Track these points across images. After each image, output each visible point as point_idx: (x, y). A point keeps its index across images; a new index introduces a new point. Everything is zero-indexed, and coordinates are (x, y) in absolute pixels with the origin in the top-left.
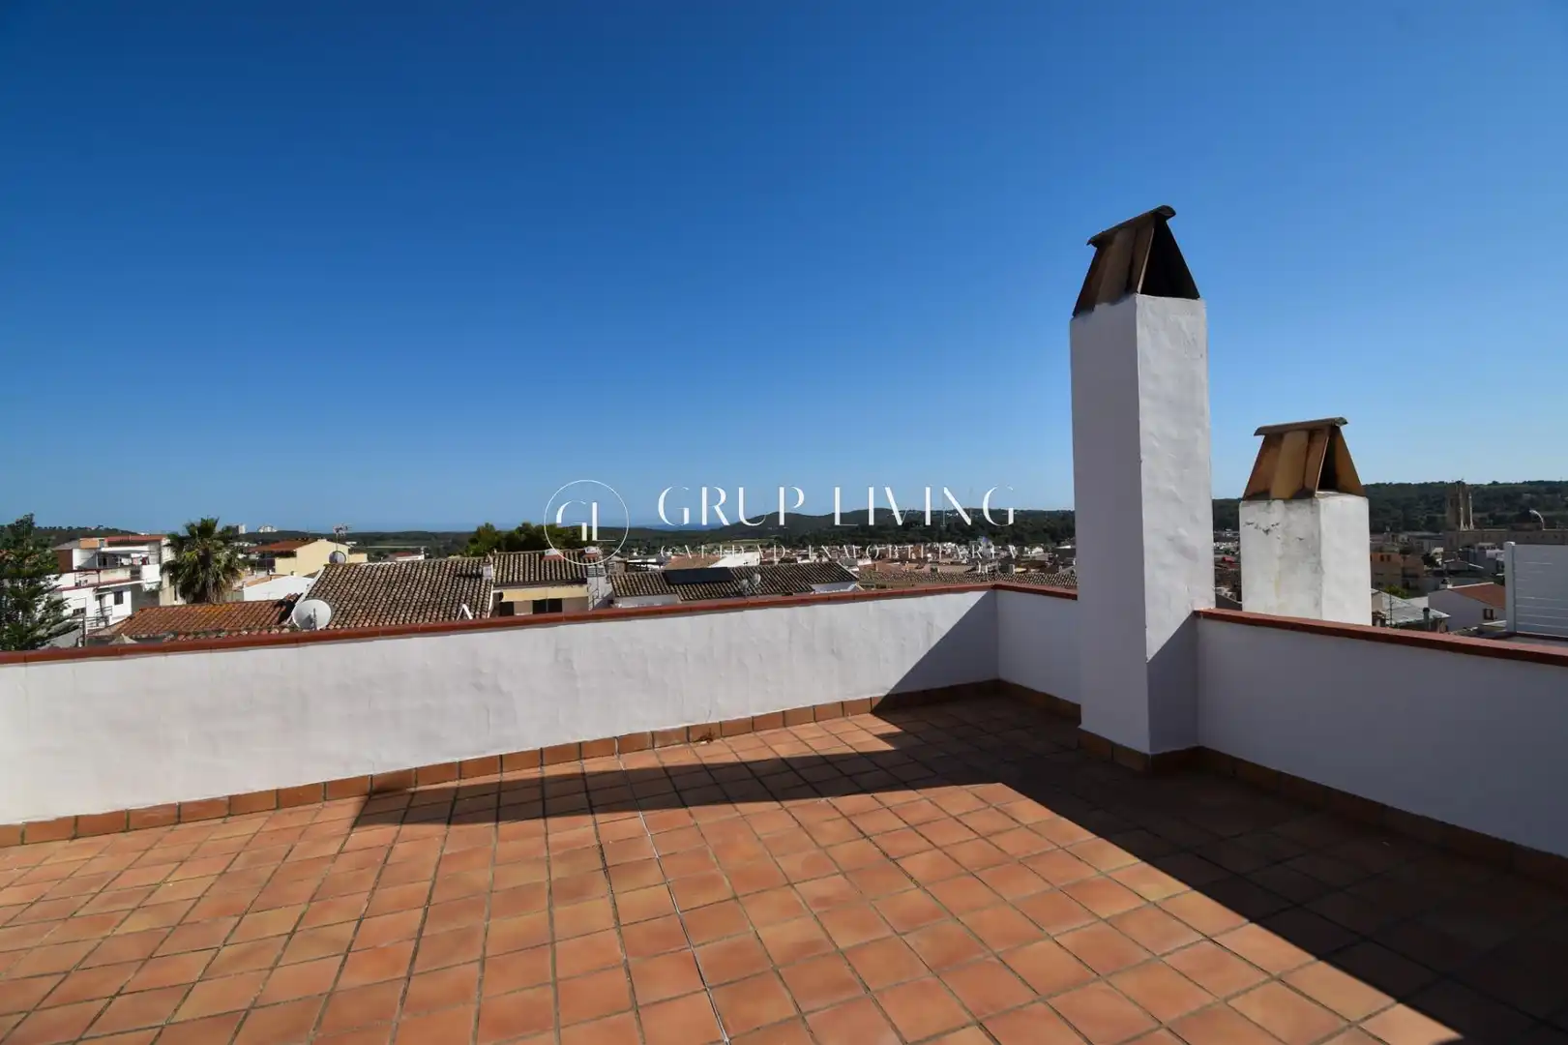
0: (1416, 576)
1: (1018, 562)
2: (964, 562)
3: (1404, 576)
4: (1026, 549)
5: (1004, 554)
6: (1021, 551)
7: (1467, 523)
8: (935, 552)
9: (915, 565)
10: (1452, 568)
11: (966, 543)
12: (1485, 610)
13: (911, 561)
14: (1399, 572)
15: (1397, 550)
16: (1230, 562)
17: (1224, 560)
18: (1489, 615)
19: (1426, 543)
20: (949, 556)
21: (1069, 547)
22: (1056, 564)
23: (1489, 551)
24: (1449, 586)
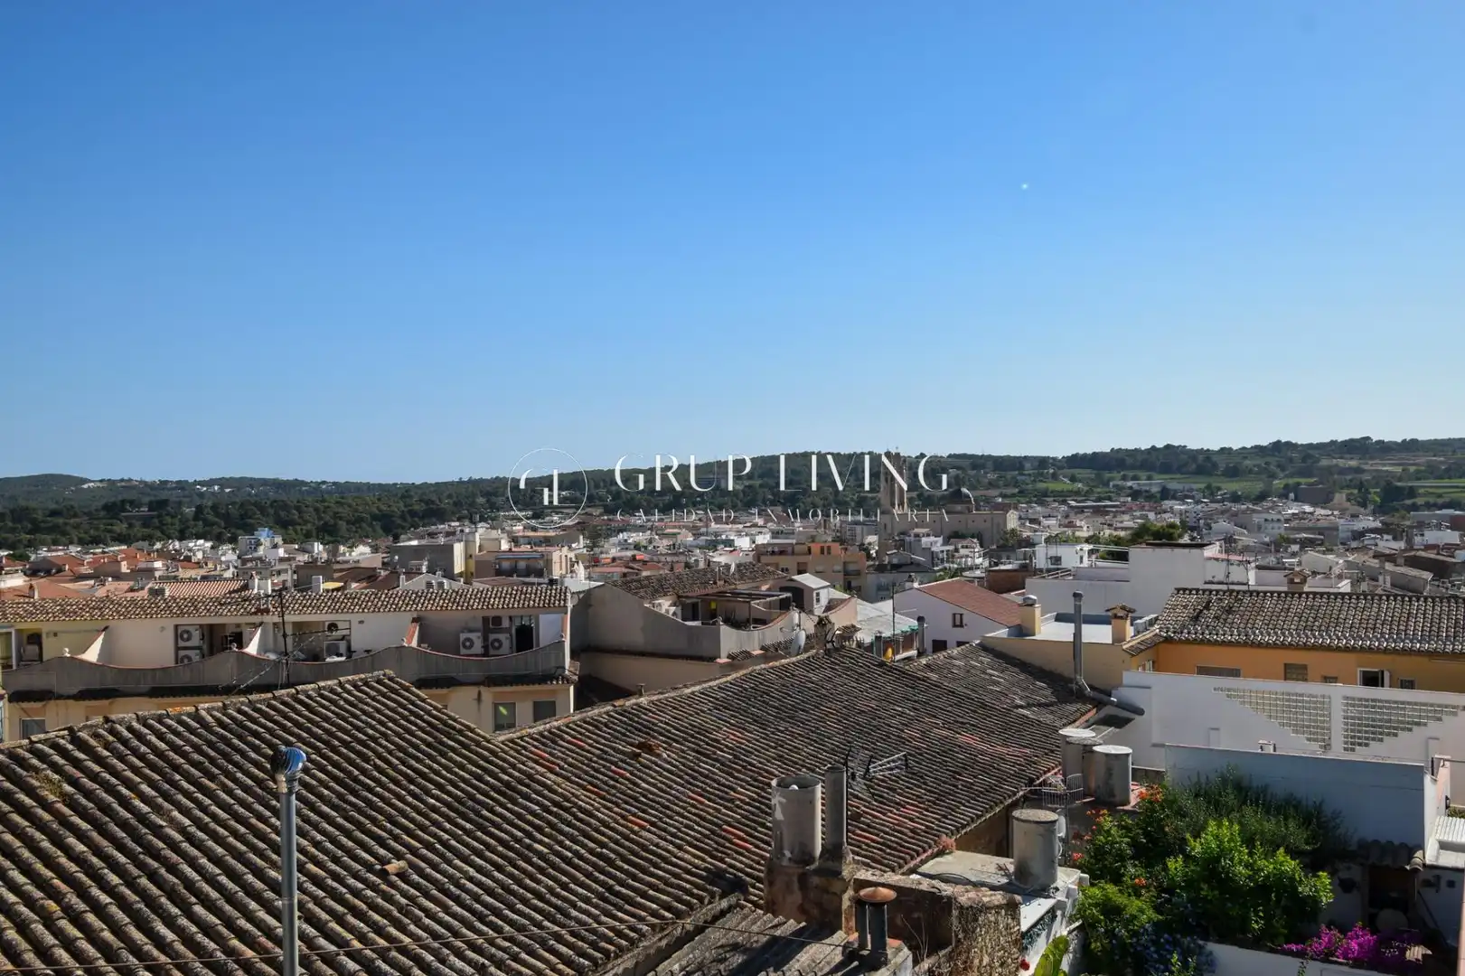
0: (858, 573)
1: (327, 570)
2: (228, 574)
3: (846, 573)
4: (342, 548)
5: (303, 558)
6: (335, 553)
7: (901, 504)
8: (174, 558)
9: (125, 585)
10: (895, 561)
11: (233, 540)
12: (954, 615)
13: (118, 577)
14: (839, 567)
15: (830, 539)
16: (645, 562)
17: (634, 558)
18: (958, 623)
19: (859, 528)
20: (198, 565)
21: (415, 543)
22: (394, 575)
23: (924, 540)
24: (916, 585)
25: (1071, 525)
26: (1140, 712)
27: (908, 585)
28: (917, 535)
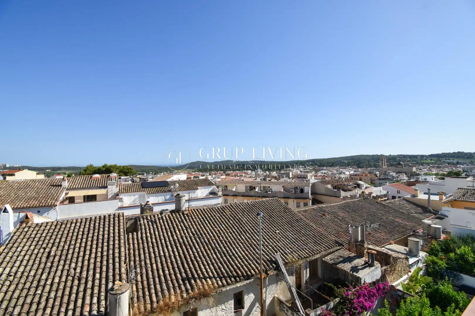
0: (374, 180)
1: (269, 176)
2: (254, 176)
3: (371, 180)
4: (271, 172)
5: (265, 174)
6: (270, 173)
7: (385, 165)
8: (245, 173)
9: (239, 178)
10: (383, 178)
11: (254, 171)
12: (398, 191)
13: (238, 176)
14: (369, 179)
15: (367, 173)
16: (326, 176)
17: (324, 176)
18: (398, 192)
19: (374, 171)
20: (249, 175)
21: (283, 172)
22: (280, 177)
23: (391, 173)
24: (388, 184)
25: (430, 170)
26: (447, 217)
27: (386, 184)
28: (389, 172)
